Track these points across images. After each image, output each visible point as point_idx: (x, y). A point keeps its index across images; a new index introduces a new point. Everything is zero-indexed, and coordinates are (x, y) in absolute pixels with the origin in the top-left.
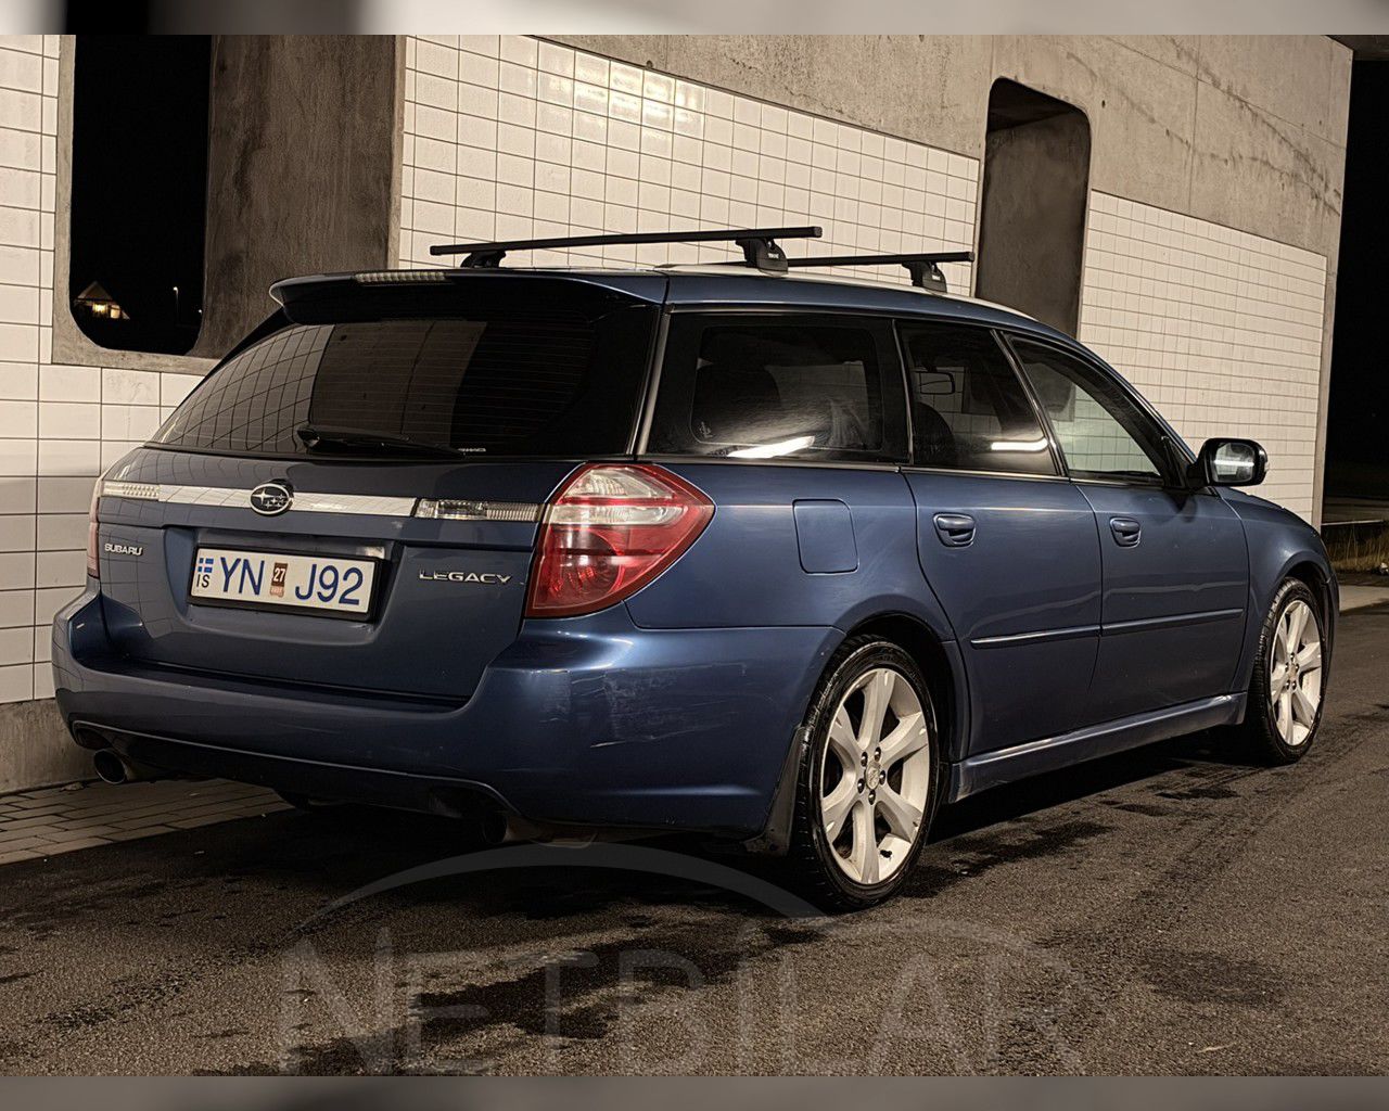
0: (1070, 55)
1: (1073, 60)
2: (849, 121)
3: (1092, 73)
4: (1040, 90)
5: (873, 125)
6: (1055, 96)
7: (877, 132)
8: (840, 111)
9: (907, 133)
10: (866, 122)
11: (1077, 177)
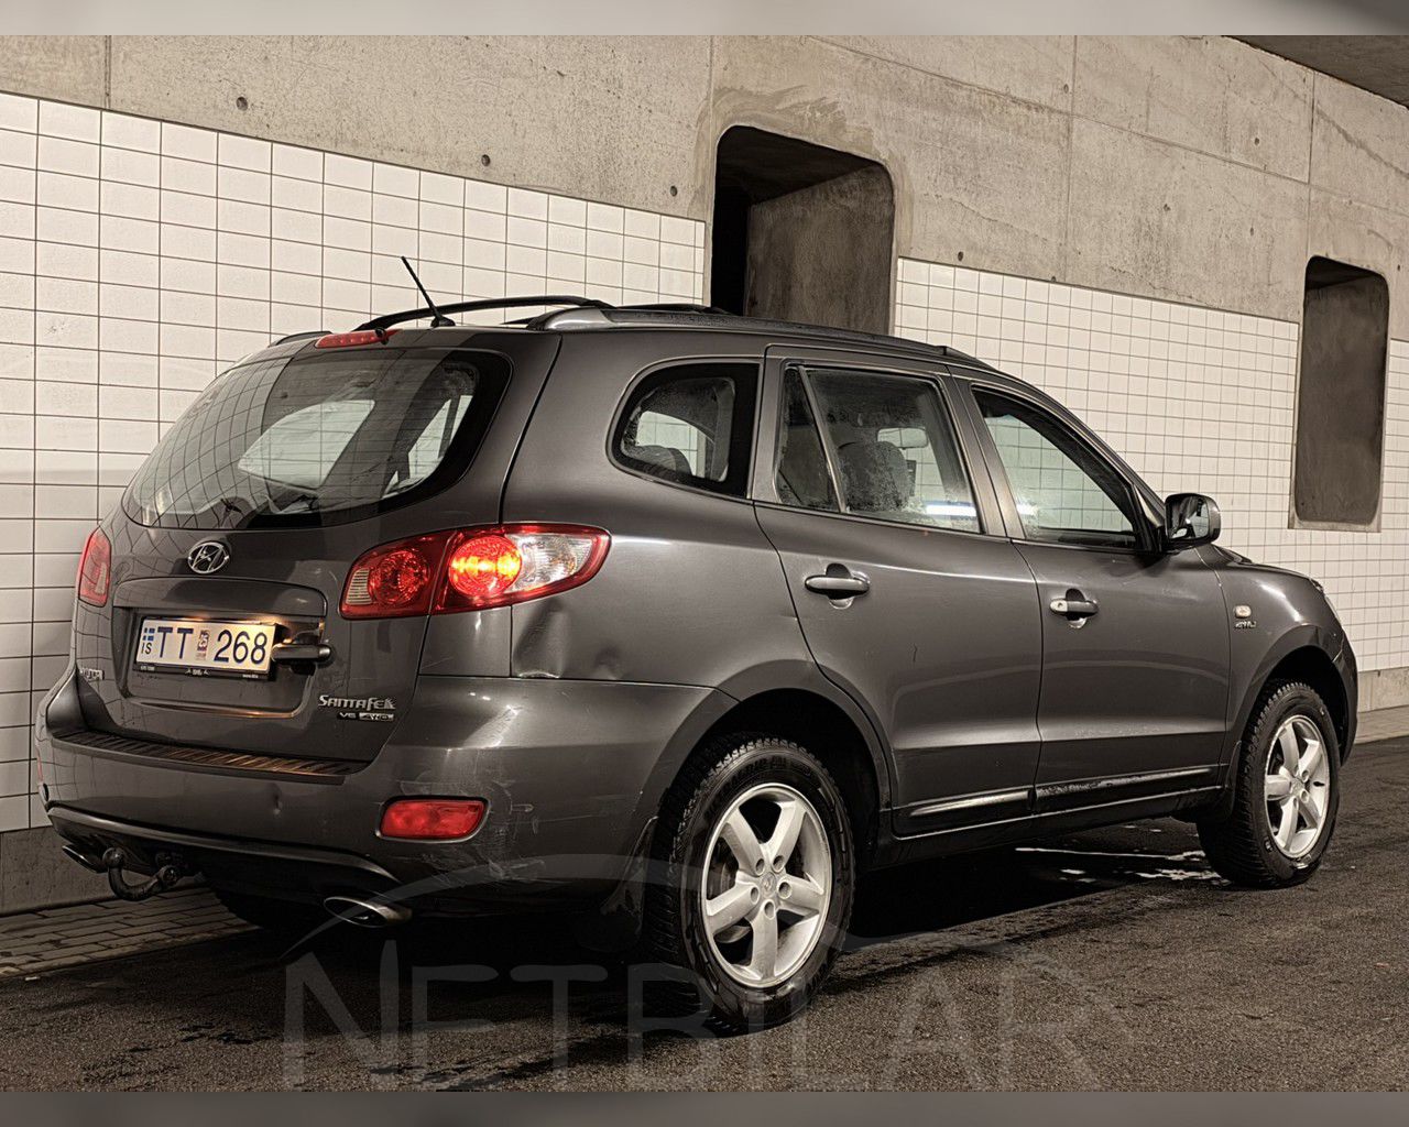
0: (1370, 232)
1: (1373, 236)
2: (1197, 303)
3: (1389, 244)
4: (1347, 262)
5: (1216, 305)
6: (1359, 266)
7: (1218, 310)
8: (1191, 297)
9: (1241, 308)
10: (1210, 303)
11: (1378, 329)
